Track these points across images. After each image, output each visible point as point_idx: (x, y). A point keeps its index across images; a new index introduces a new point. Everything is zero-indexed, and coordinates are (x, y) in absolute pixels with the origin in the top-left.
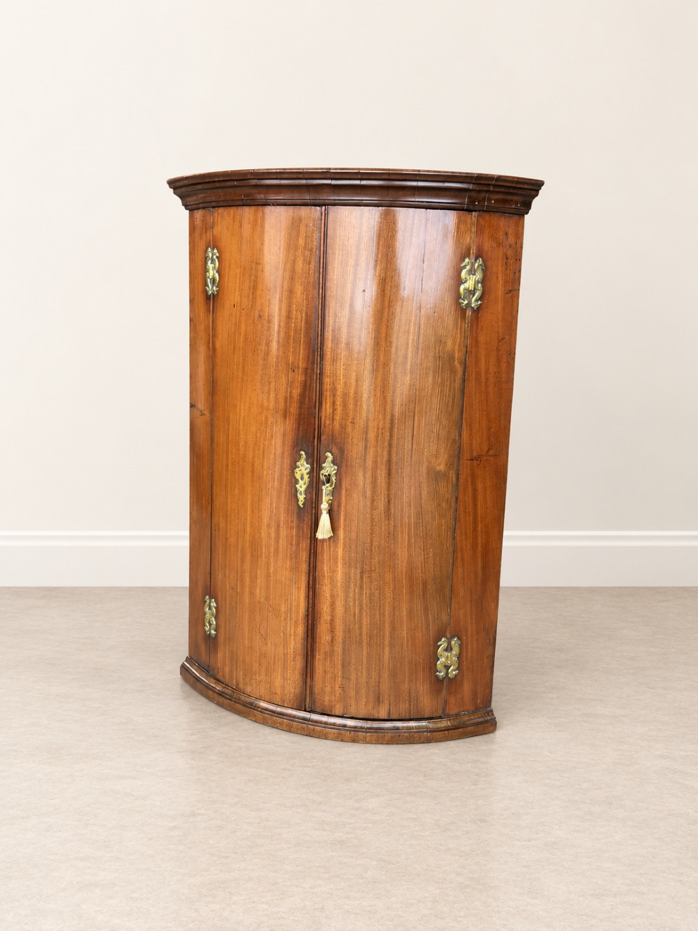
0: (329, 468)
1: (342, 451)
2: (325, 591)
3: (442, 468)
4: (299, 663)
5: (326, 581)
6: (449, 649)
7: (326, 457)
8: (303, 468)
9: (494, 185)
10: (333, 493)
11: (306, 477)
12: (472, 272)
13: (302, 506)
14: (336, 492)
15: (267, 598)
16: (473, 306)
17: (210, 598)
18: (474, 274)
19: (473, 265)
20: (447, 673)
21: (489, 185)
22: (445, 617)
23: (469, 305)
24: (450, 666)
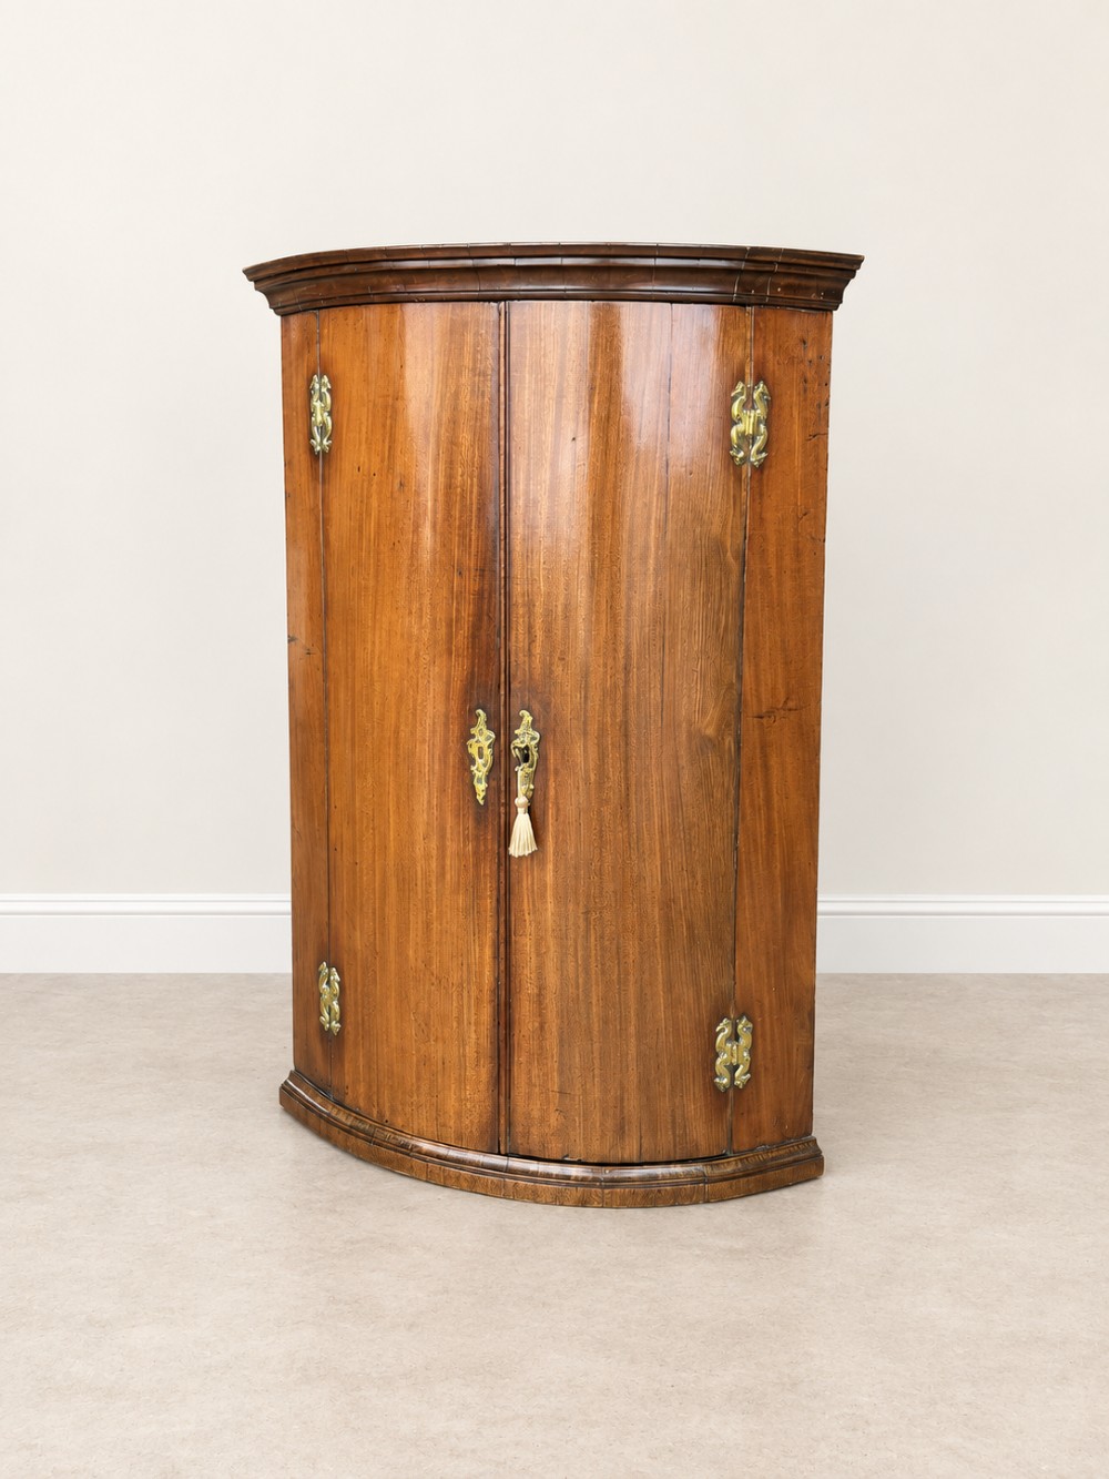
0: (525, 736)
1: (546, 706)
2: (526, 944)
3: (710, 732)
4: (485, 1072)
5: (528, 929)
6: (735, 1037)
7: (522, 718)
8: (482, 738)
9: (780, 264)
10: (533, 778)
11: (488, 752)
12: (749, 404)
14: (536, 777)
15: (427, 963)
16: (752, 459)
17: (329, 967)
18: (753, 408)
19: (750, 396)
20: (733, 1079)
21: (771, 263)
22: (726, 982)
23: (745, 459)
24: (737, 1067)
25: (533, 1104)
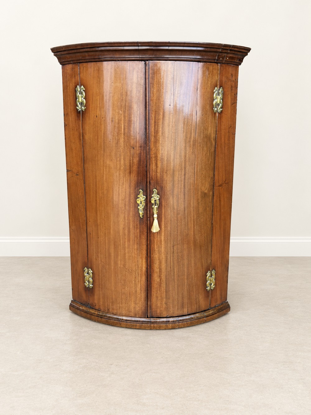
0: (155, 197)
1: (162, 188)
2: (156, 256)
4: (143, 295)
5: (157, 253)
6: (211, 276)
7: (154, 192)
8: (142, 198)
9: (230, 50)
10: (158, 209)
11: (143, 202)
13: (142, 217)
15: (124, 265)
16: (219, 111)
17: (88, 268)
18: (219, 95)
19: (218, 92)
20: (211, 287)
21: (228, 50)
22: (209, 261)
23: (217, 111)
24: (211, 284)
25: (158, 302)
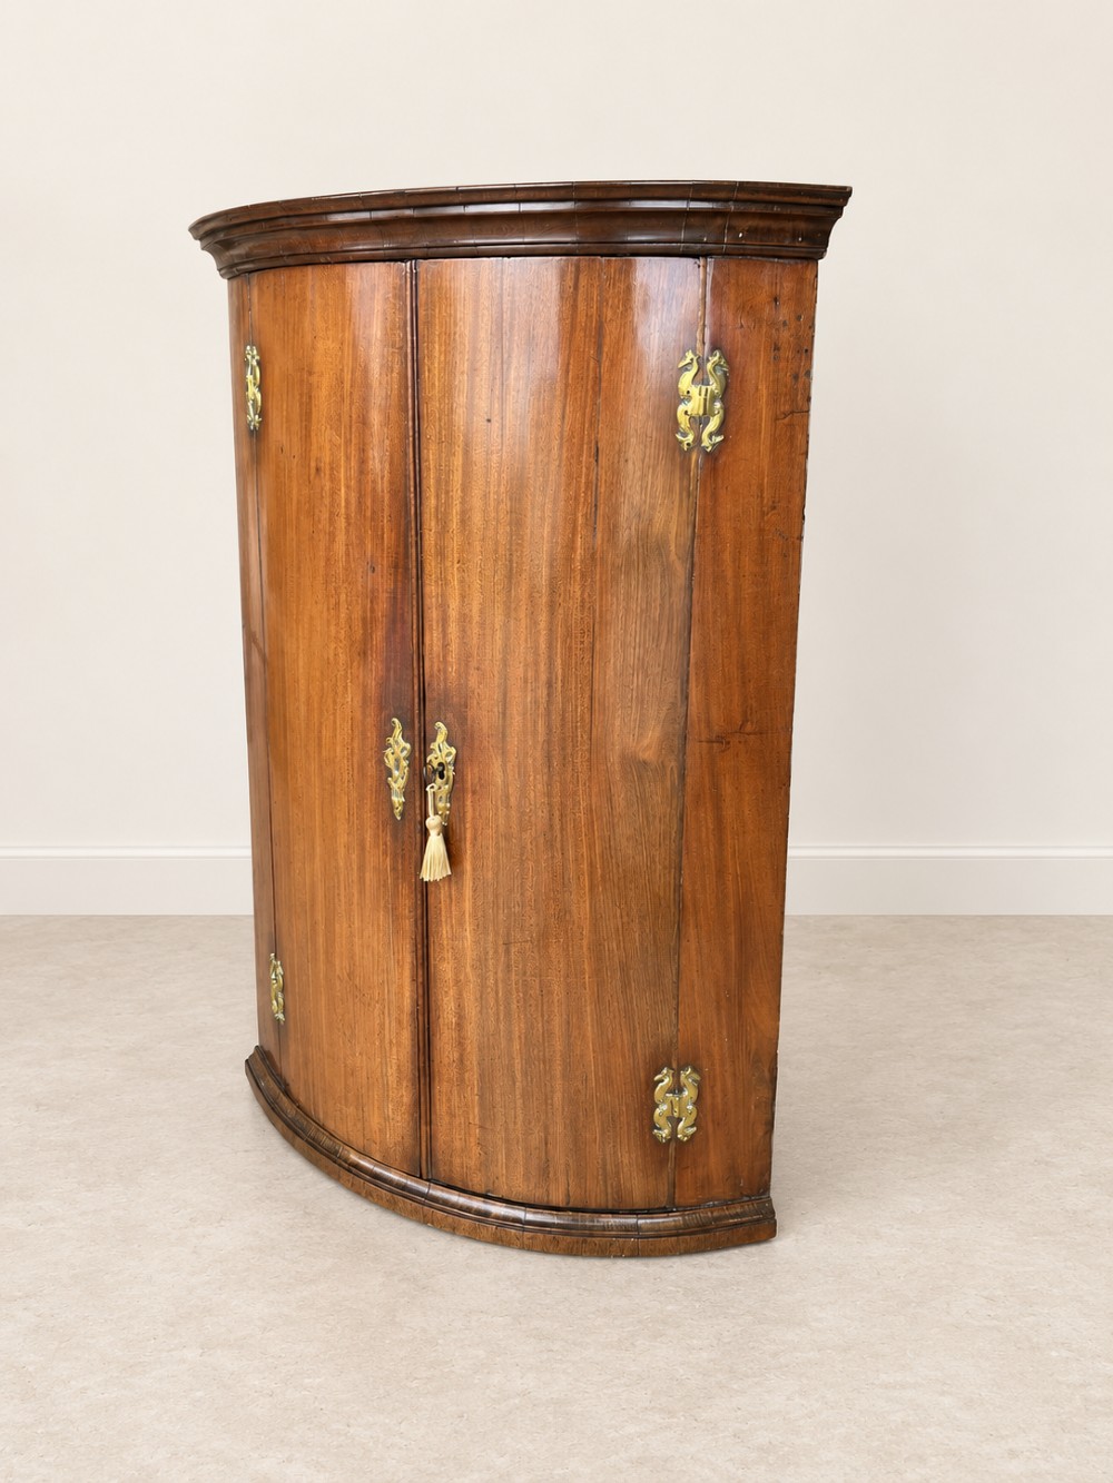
0: (441, 752)
1: (463, 720)
2: (445, 969)
3: (651, 755)
4: (406, 1095)
5: (448, 955)
6: (677, 1088)
7: (435, 733)
8: (398, 749)
10: (451, 796)
12: (699, 377)
14: (455, 795)
15: (351, 975)
16: (704, 445)
18: (705, 384)
19: (701, 368)
20: (674, 1131)
22: (667, 1030)
23: (695, 444)
24: (679, 1120)
25: (457, 1136)
